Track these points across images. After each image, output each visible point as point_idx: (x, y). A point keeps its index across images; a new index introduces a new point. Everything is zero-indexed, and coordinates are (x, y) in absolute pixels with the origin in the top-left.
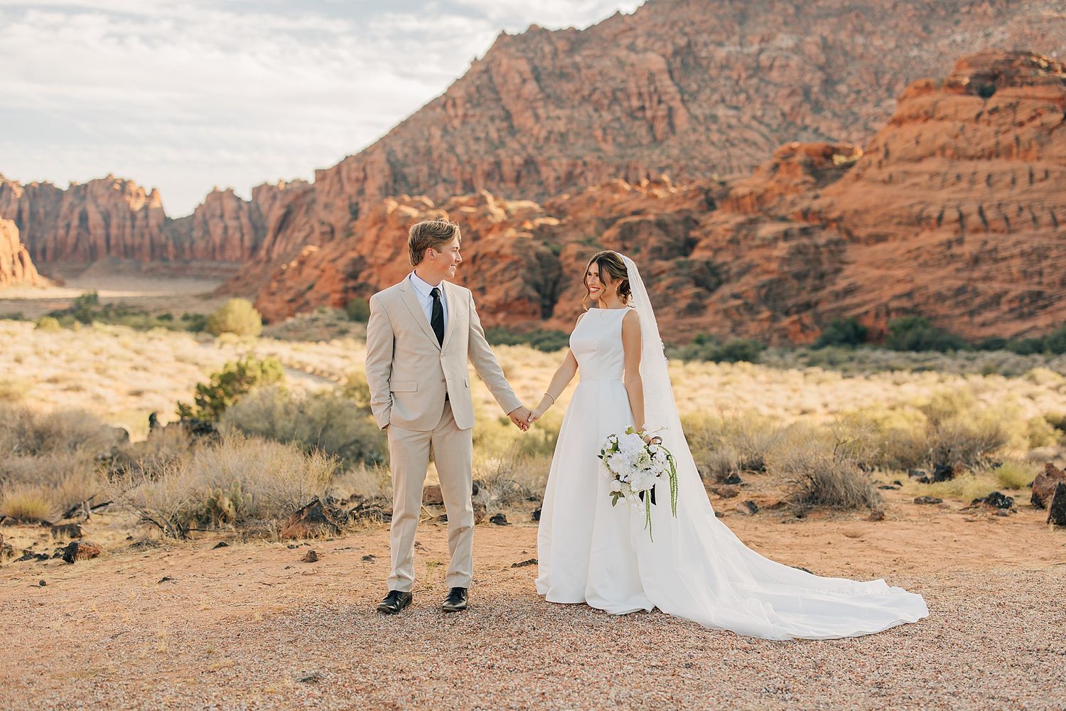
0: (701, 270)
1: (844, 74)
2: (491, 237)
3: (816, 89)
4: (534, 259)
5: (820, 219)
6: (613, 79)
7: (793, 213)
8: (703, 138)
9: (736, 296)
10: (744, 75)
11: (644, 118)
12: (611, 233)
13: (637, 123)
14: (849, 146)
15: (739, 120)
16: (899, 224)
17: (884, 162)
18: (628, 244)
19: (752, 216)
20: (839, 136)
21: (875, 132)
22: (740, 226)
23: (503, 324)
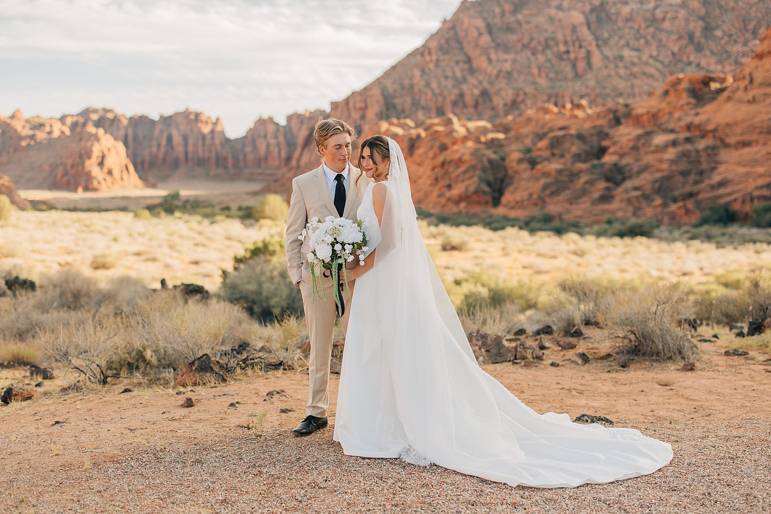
0: (610, 170)
1: (720, 23)
2: (455, 148)
3: (698, 34)
4: (486, 164)
5: (700, 131)
6: (546, 31)
7: (681, 127)
8: (613, 73)
9: (636, 189)
10: (643, 25)
11: (569, 59)
12: (543, 144)
13: (564, 63)
14: (722, 76)
15: (640, 58)
16: (761, 133)
17: (749, 87)
18: (556, 151)
19: (648, 129)
20: (715, 69)
21: (742, 64)
22: (639, 137)
23: (464, 211)
